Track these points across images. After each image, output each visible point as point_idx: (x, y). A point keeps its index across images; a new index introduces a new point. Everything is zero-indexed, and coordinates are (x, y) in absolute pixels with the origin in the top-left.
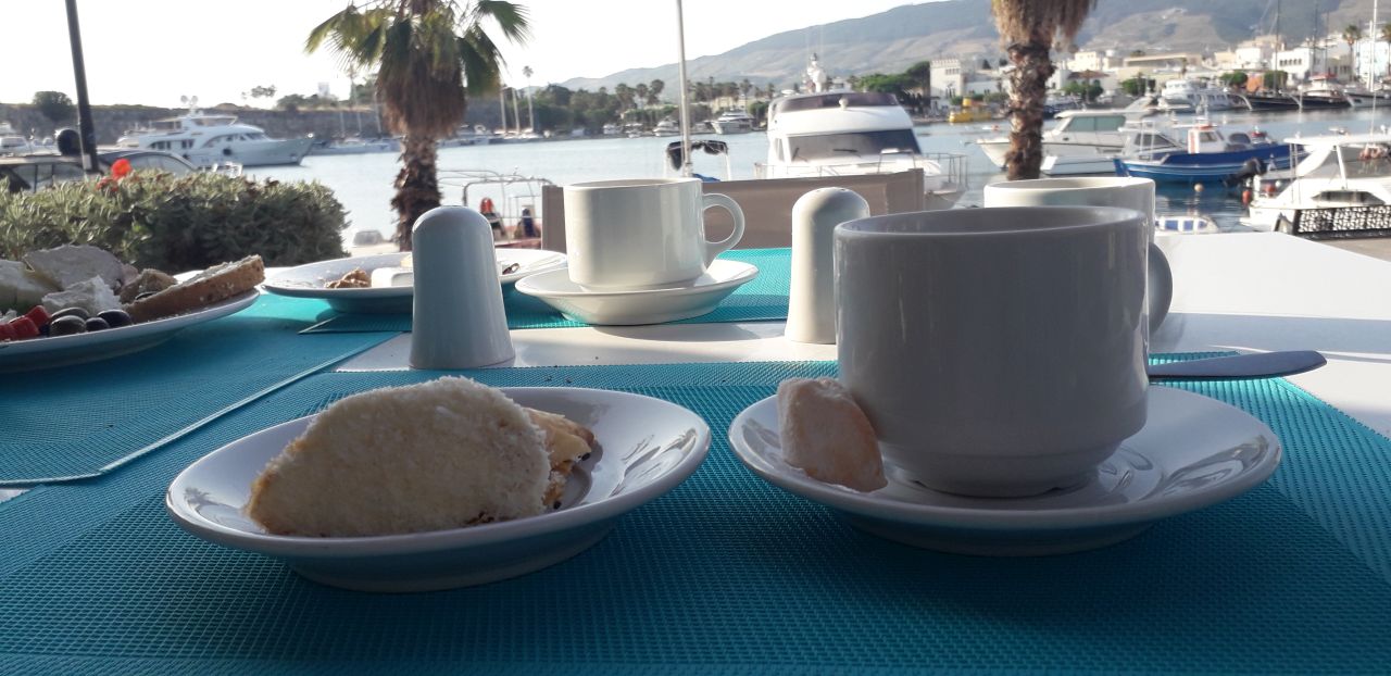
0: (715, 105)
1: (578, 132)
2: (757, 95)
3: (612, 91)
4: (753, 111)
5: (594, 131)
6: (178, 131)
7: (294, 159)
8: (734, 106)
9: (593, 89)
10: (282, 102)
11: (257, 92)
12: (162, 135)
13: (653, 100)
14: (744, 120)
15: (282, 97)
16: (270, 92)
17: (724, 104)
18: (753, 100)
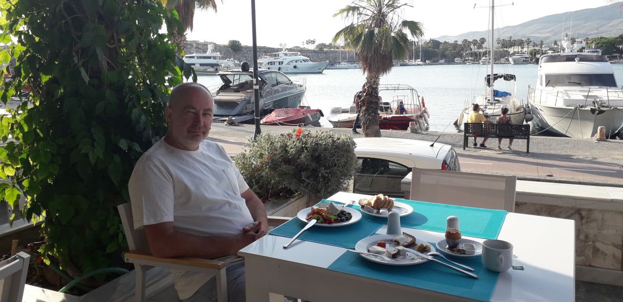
0: (511, 50)
1: (443, 61)
2: (534, 46)
3: (460, 43)
4: (531, 54)
5: (450, 61)
6: (278, 58)
7: (320, 71)
8: (521, 51)
9: (451, 41)
10: (317, 46)
11: (308, 42)
12: (272, 59)
13: (480, 47)
14: (526, 58)
15: (318, 44)
16: (313, 42)
17: (516, 50)
18: (531, 48)
